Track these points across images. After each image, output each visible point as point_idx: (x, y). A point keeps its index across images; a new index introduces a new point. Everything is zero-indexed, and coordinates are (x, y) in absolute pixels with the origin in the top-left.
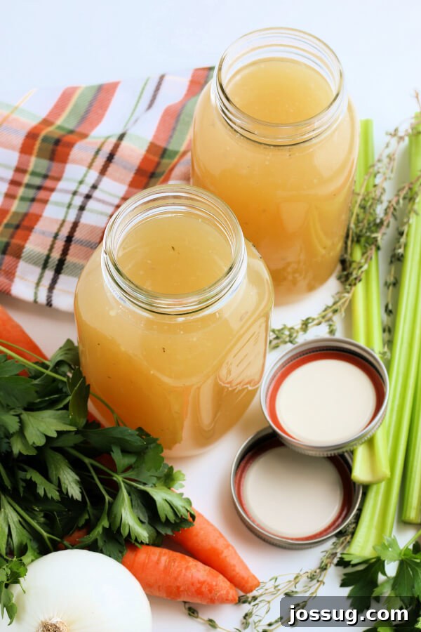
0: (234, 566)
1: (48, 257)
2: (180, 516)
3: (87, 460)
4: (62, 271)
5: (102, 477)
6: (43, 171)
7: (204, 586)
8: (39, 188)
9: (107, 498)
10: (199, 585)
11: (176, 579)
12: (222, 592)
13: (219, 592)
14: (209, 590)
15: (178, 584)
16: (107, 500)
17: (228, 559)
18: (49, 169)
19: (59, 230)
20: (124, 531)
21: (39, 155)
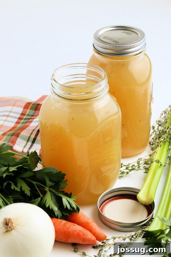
0: (95, 228)
1: (30, 137)
2: (72, 207)
3: (34, 183)
4: (35, 142)
5: (40, 189)
6: (32, 114)
7: (81, 232)
8: (29, 119)
9: (41, 195)
10: (78, 232)
11: (68, 228)
12: (89, 236)
13: (87, 235)
14: (83, 234)
15: (69, 231)
16: (41, 196)
17: (93, 226)
18: (34, 113)
19: (35, 129)
20: (47, 204)
21: (31, 109)
